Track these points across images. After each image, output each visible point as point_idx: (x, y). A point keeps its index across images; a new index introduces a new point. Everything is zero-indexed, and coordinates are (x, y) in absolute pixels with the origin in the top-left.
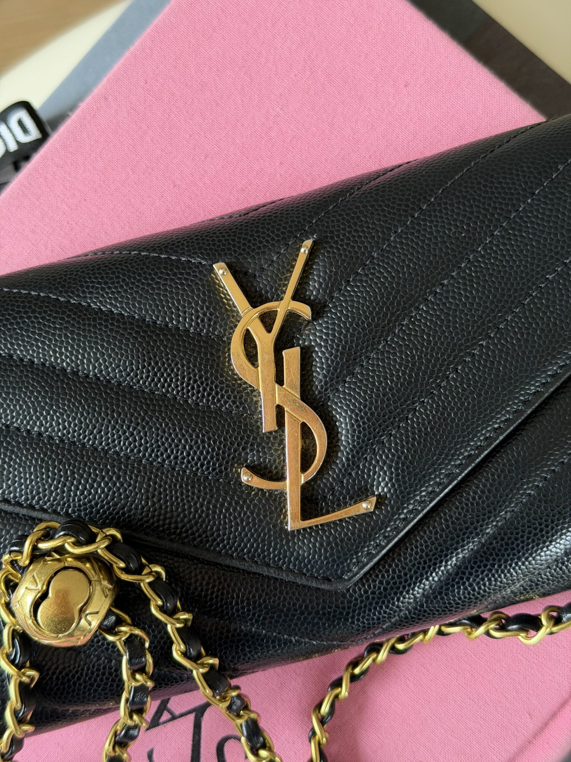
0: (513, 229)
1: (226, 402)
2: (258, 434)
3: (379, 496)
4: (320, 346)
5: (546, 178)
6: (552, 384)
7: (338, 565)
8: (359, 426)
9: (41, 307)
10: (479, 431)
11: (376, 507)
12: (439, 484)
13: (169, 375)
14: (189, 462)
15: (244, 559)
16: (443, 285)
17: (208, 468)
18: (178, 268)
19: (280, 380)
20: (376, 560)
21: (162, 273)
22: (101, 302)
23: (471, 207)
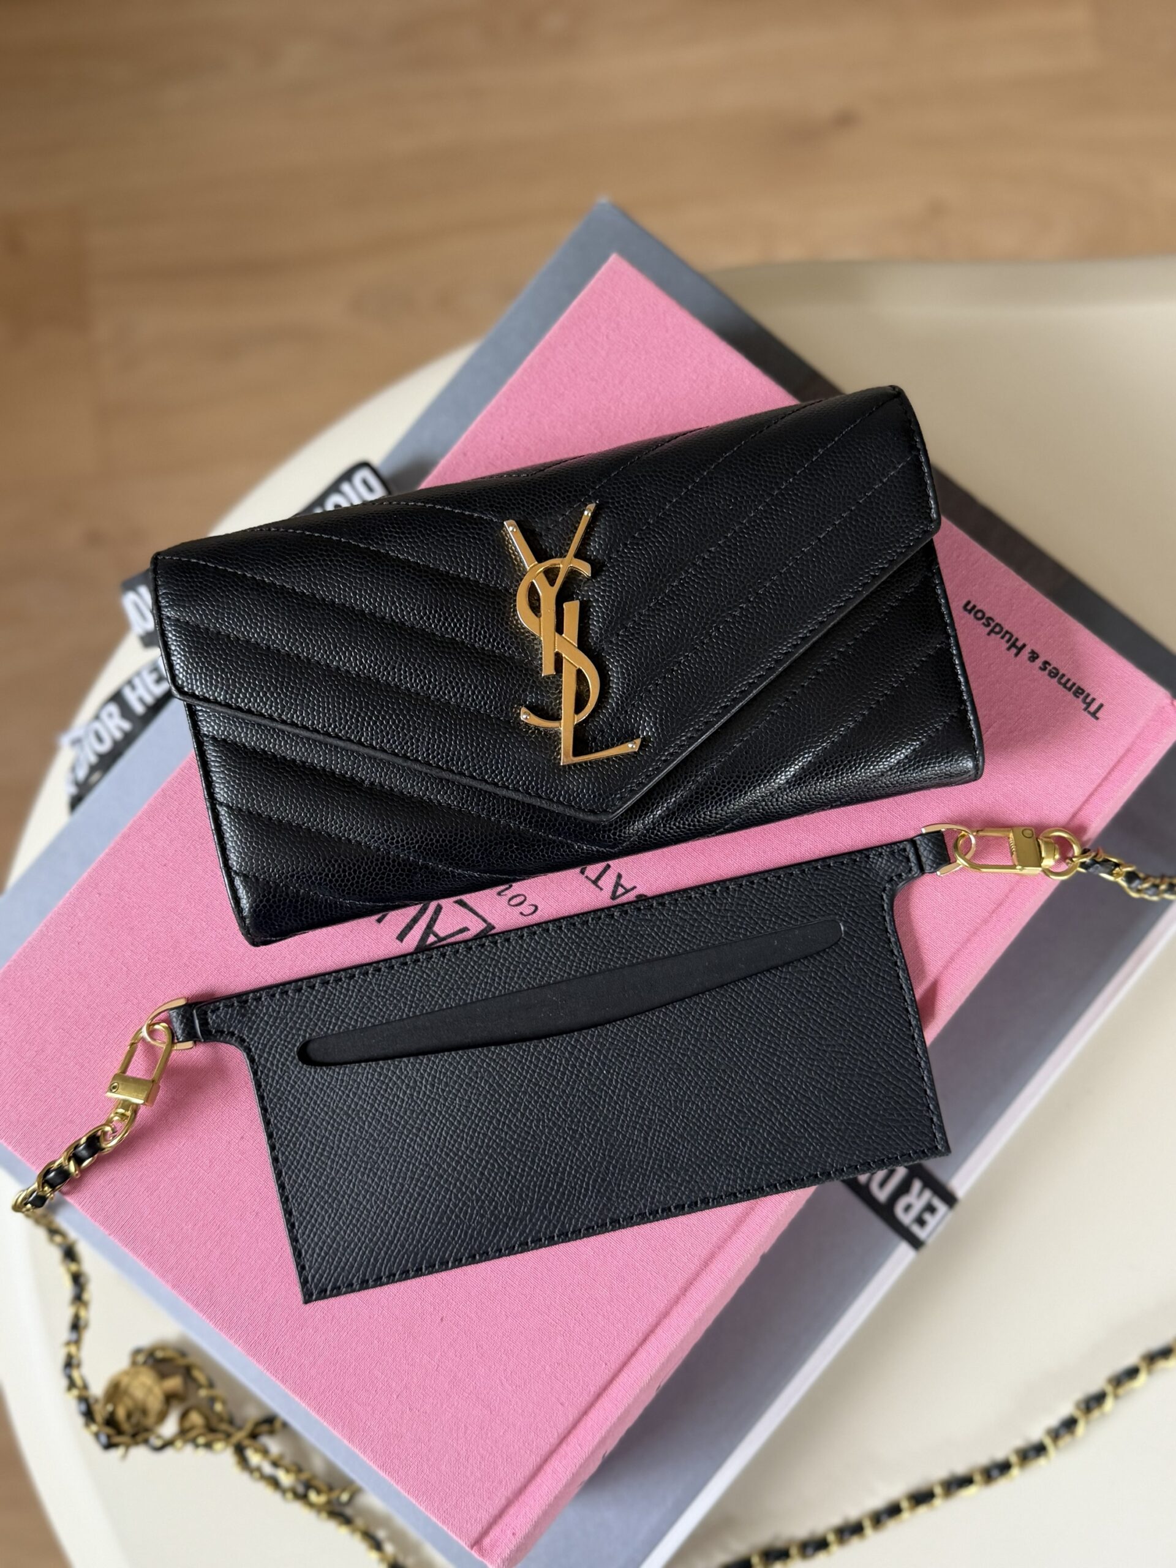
0: (775, 505)
1: (509, 648)
2: (537, 678)
3: (644, 739)
4: (597, 601)
5: (808, 460)
6: (801, 645)
7: (603, 800)
8: (629, 675)
9: (343, 552)
10: (735, 685)
11: (640, 749)
12: (698, 730)
13: (458, 620)
14: (473, 700)
15: (519, 791)
16: (710, 552)
17: (490, 707)
18: (471, 523)
19: (559, 629)
20: (638, 796)
21: (456, 526)
22: (398, 550)
23: (739, 482)
